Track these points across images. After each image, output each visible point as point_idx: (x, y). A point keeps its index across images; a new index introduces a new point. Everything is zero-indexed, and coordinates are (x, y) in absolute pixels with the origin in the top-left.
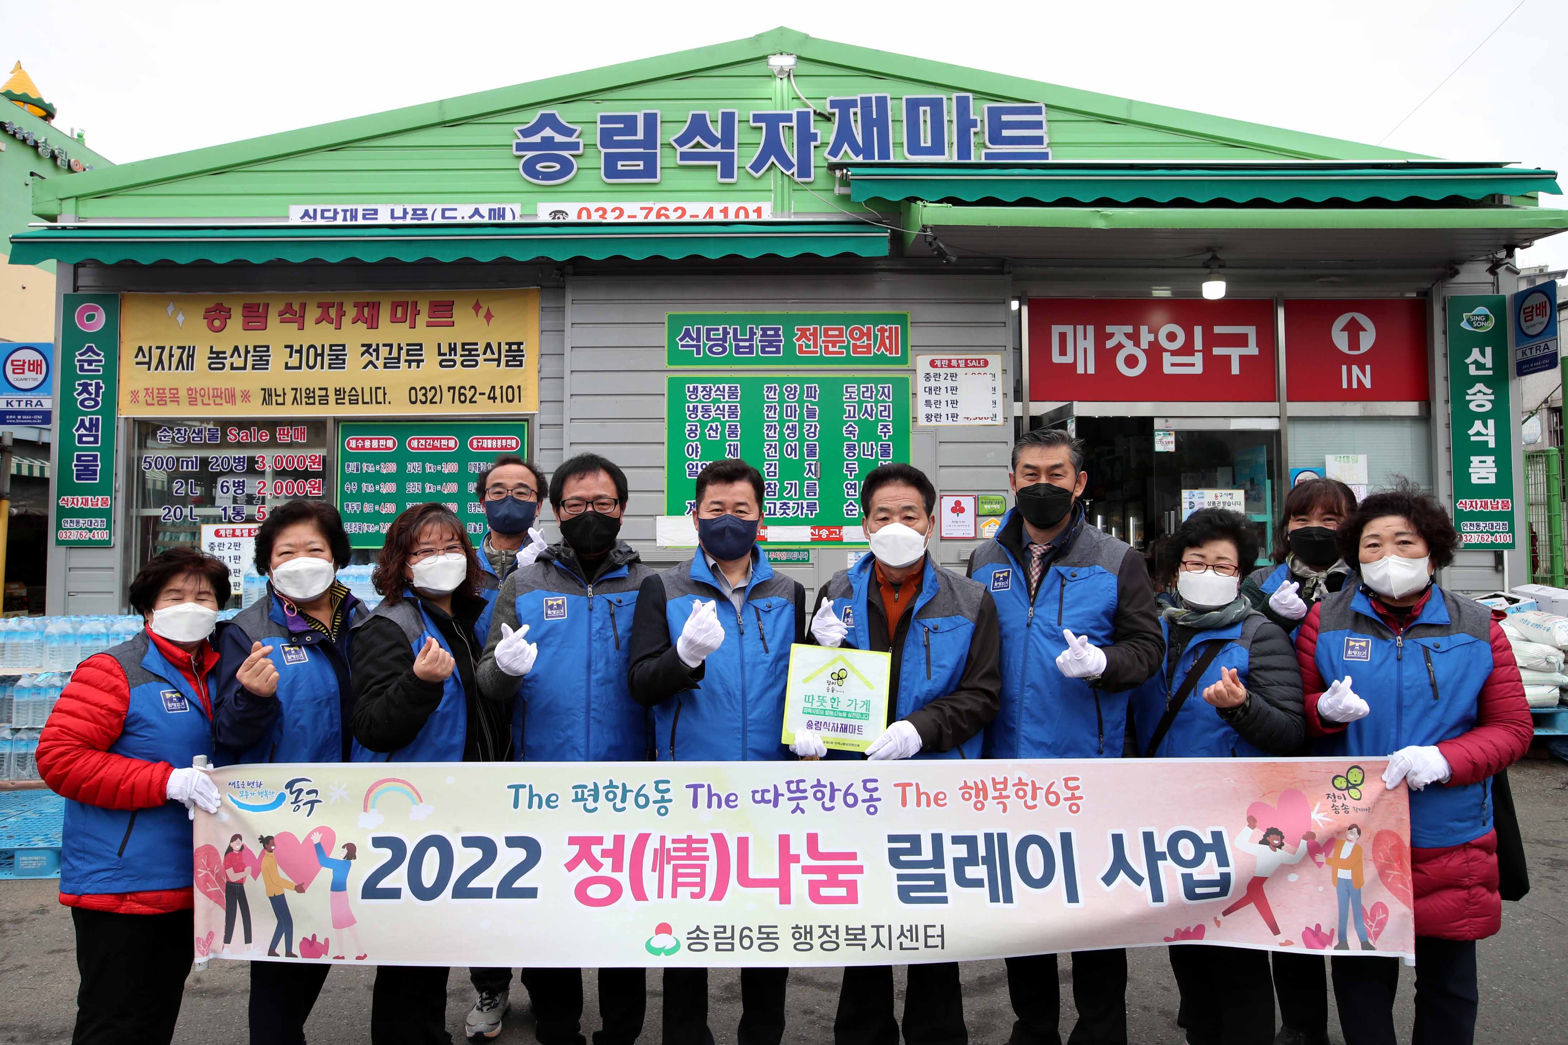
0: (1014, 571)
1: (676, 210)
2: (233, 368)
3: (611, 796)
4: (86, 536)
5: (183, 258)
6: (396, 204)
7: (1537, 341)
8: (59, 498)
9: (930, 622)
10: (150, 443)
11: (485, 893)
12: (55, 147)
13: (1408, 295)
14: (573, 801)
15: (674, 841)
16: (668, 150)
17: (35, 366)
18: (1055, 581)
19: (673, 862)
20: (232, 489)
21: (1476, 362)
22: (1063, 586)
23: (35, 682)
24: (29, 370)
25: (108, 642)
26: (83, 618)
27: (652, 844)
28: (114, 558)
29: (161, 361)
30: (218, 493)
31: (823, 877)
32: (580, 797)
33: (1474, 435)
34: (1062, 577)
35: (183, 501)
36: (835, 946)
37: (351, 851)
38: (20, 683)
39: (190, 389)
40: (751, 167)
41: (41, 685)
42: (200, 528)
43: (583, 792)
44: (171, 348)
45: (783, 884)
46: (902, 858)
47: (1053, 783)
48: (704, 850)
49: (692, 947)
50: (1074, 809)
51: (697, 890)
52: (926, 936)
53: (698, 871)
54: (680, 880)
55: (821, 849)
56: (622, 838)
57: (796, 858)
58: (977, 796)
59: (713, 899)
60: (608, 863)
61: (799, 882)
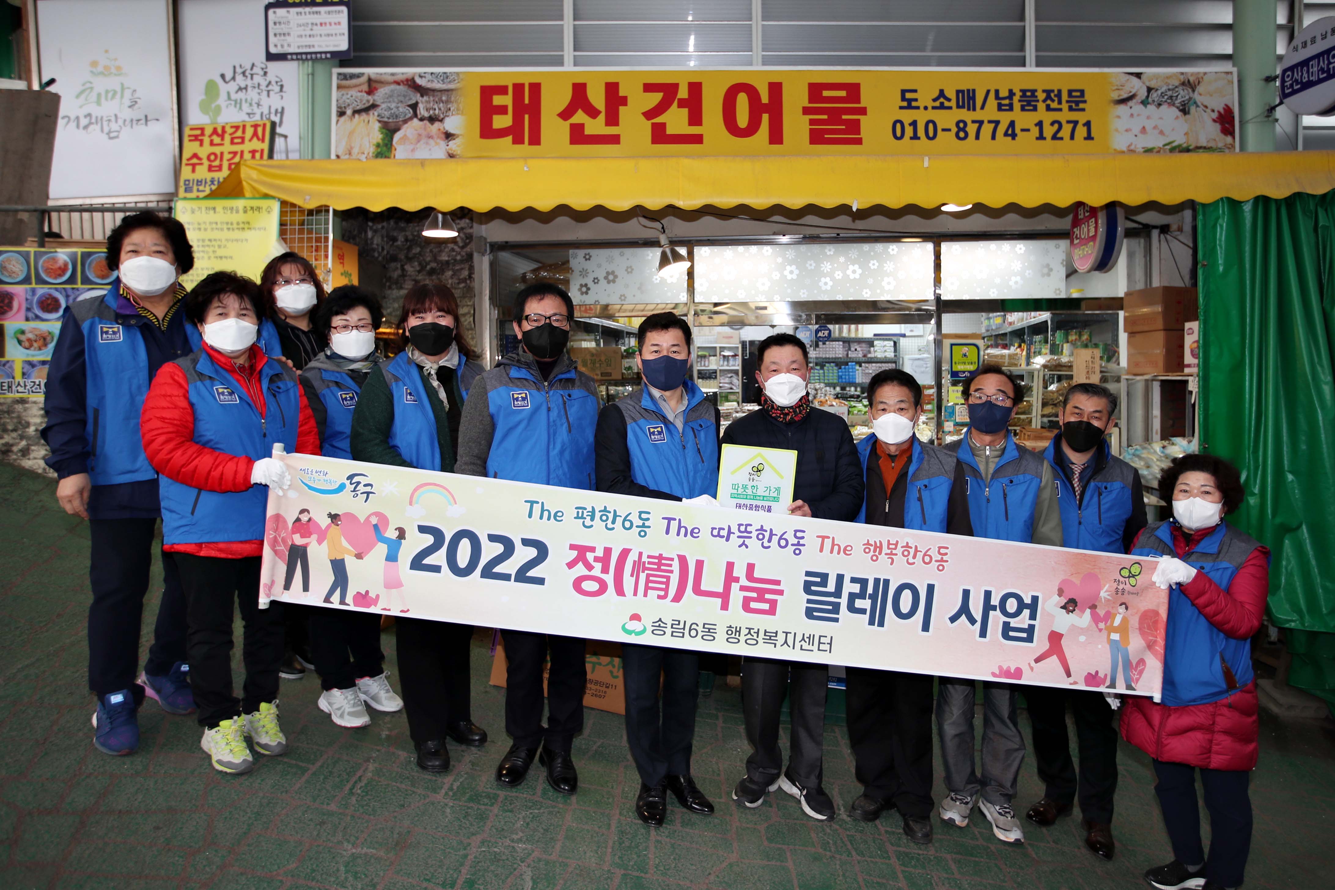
3: (604, 518)
11: (506, 577)
14: (575, 518)
15: (649, 557)
19: (646, 572)
27: (632, 557)
31: (754, 595)
32: (580, 515)
36: (755, 642)
37: (402, 534)
43: (583, 512)
45: (725, 597)
46: (813, 588)
47: (930, 549)
48: (670, 565)
49: (655, 632)
50: (941, 569)
51: (662, 593)
52: (820, 643)
53: (665, 580)
54: (650, 585)
55: (756, 575)
56: (610, 549)
57: (737, 580)
58: (875, 551)
59: (673, 600)
60: (598, 566)
61: (737, 596)
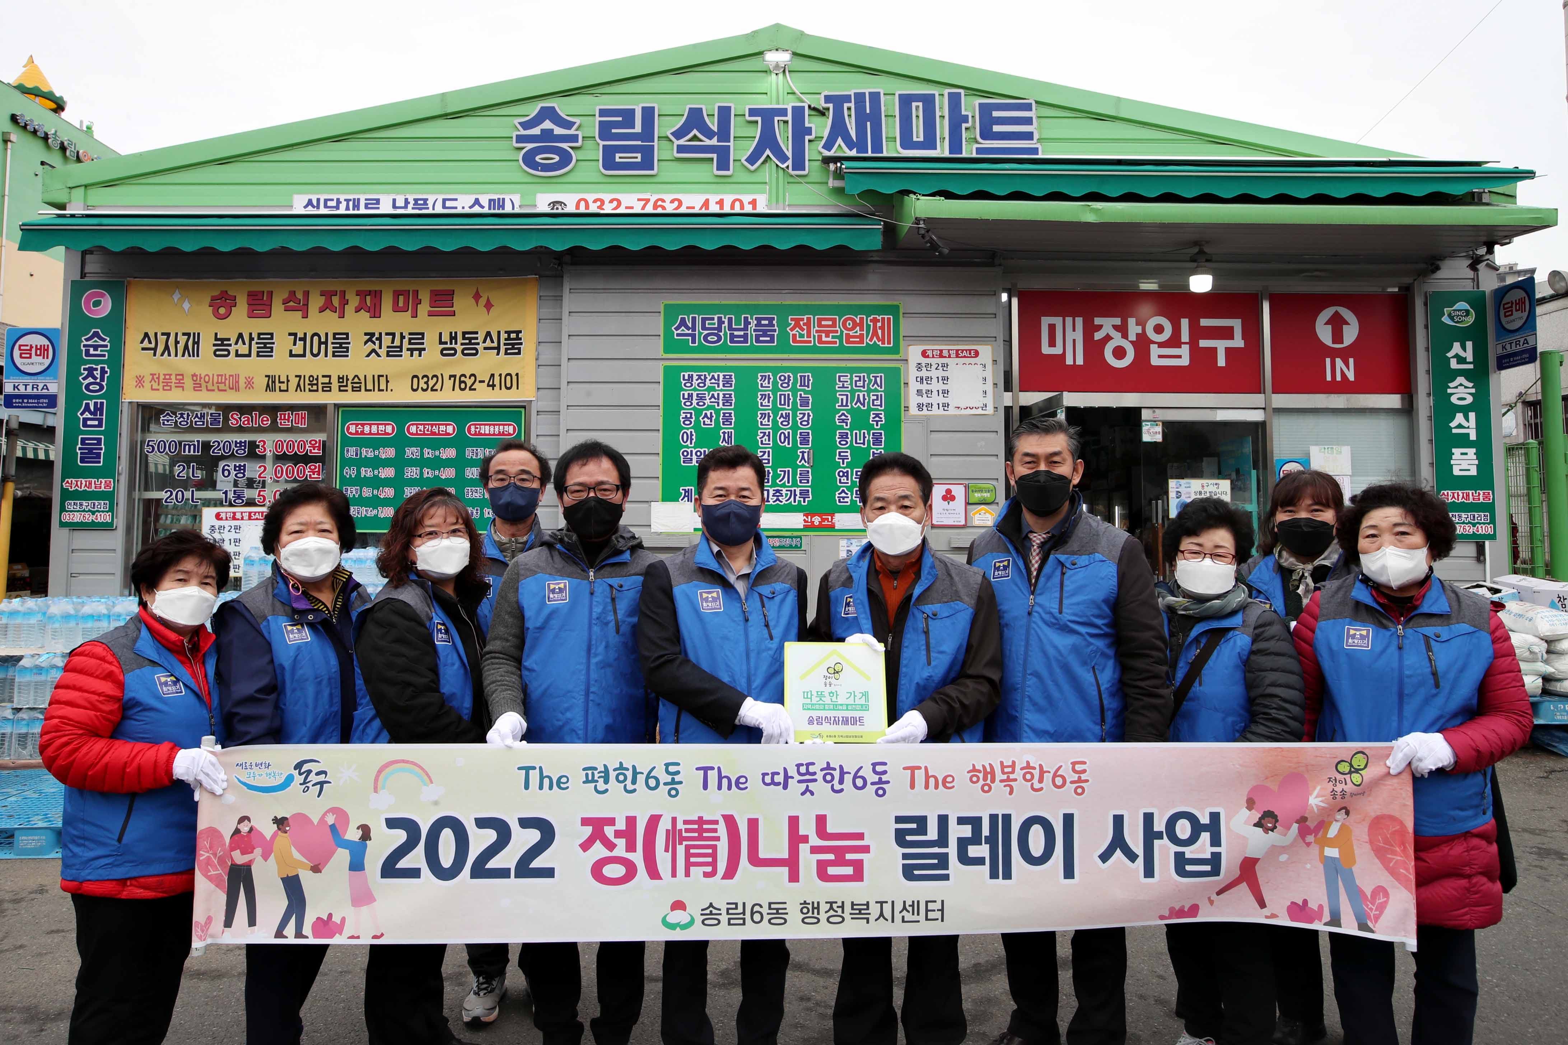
0: (1014, 561)
1: (672, 201)
2: (237, 355)
3: (621, 778)
4: (89, 518)
5: (188, 246)
6: (398, 194)
7: (1516, 336)
8: (63, 481)
9: (929, 609)
10: (153, 427)
11: (504, 873)
12: (65, 139)
13: (1389, 290)
14: (584, 782)
15: (686, 822)
16: (665, 143)
17: (42, 351)
18: (1056, 569)
19: (685, 843)
20: (233, 473)
21: (1457, 356)
22: (1063, 574)
23: (37, 663)
24: (36, 355)
25: (109, 622)
26: (85, 599)
27: (664, 825)
28: (116, 541)
29: (167, 348)
30: (219, 476)
31: (831, 857)
32: (590, 778)
33: (1456, 428)
34: (1062, 565)
35: (185, 484)
36: (840, 919)
37: (366, 832)
38: (22, 663)
39: (194, 375)
40: (746, 160)
41: (43, 665)
42: (201, 511)
43: (593, 774)
44: (177, 334)
45: (792, 864)
46: (908, 838)
47: (1061, 766)
48: (715, 830)
49: (706, 922)
50: (1079, 791)
51: (709, 869)
52: (927, 911)
53: (710, 851)
54: (692, 860)
55: (830, 830)
56: (634, 818)
57: (805, 839)
58: (985, 779)
59: (725, 877)
60: (621, 843)
61: (808, 861)
